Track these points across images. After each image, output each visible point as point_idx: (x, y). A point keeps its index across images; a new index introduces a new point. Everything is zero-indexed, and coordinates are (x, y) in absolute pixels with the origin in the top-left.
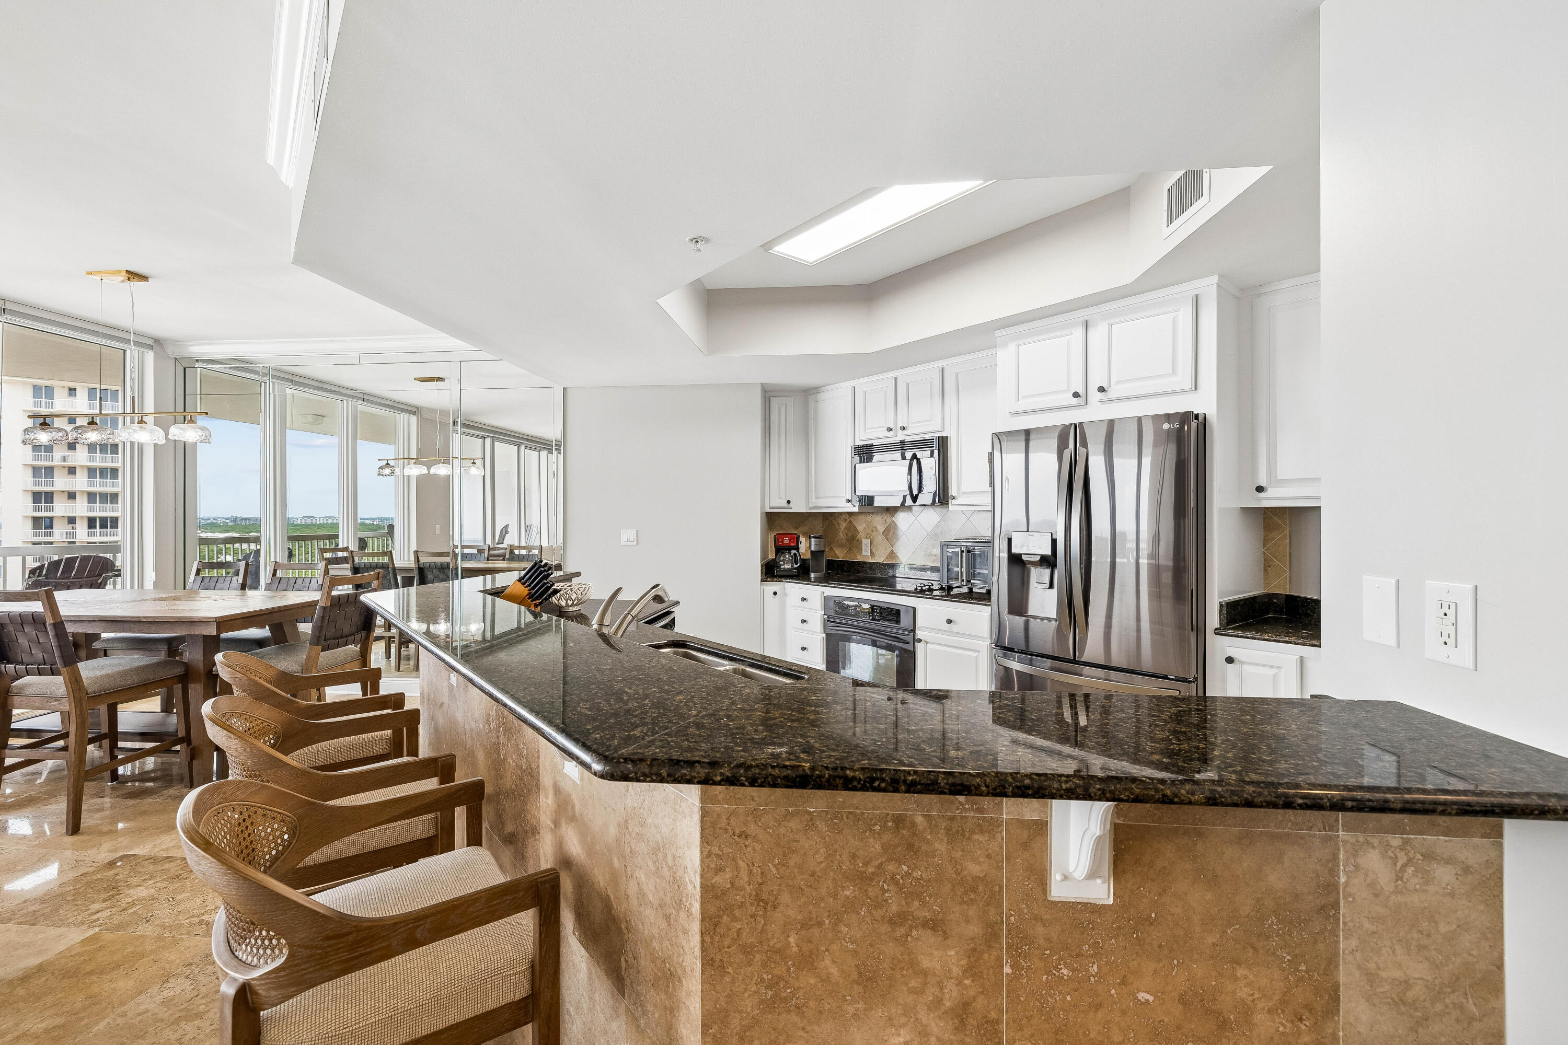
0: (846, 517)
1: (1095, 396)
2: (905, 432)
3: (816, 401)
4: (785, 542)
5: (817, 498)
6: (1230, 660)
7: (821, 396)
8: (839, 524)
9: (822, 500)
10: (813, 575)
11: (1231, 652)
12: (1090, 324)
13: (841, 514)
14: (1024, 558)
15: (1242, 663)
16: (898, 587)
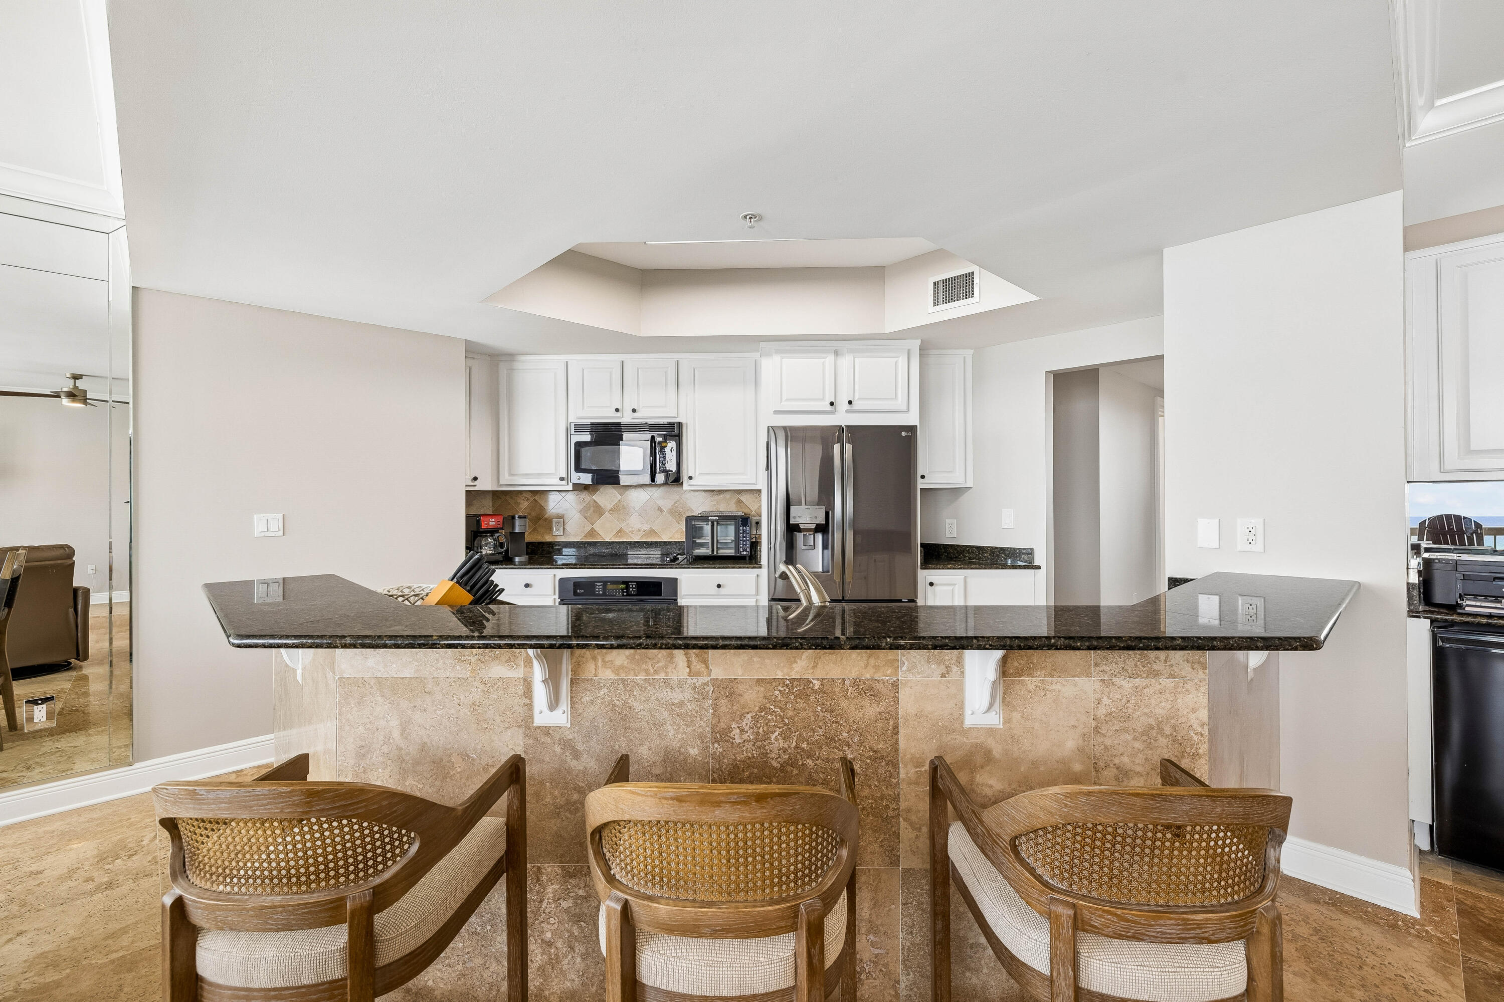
0: (529, 496)
1: (843, 406)
2: (635, 415)
3: (511, 370)
4: (491, 523)
5: (511, 474)
6: (931, 584)
7: (518, 365)
8: (518, 504)
9: (516, 478)
10: (517, 559)
11: (930, 579)
12: (839, 353)
13: (521, 492)
14: (801, 526)
15: (937, 585)
16: (630, 561)
